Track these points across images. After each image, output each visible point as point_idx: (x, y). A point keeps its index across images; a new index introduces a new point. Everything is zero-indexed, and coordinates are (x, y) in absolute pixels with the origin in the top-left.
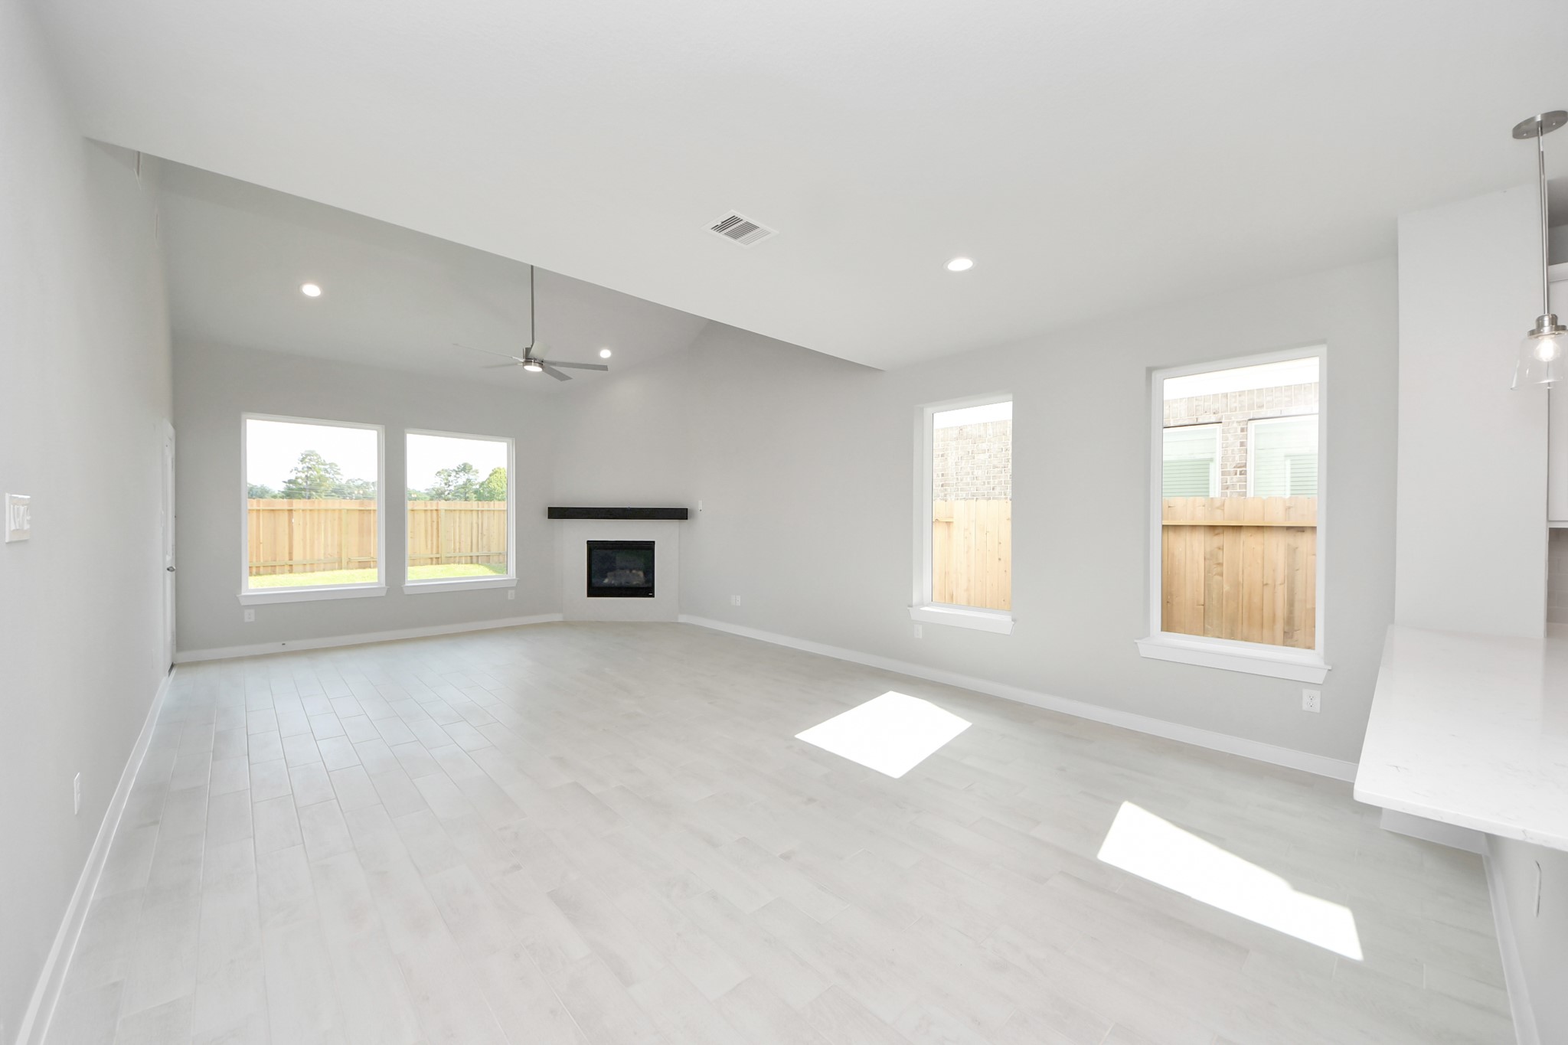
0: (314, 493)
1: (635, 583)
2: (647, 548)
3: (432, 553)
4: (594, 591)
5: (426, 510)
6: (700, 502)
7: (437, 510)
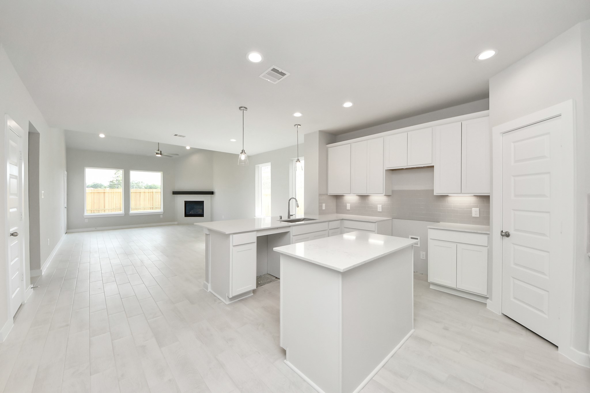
0: (120, 186)
1: (199, 213)
2: (202, 202)
3: (151, 206)
4: (186, 215)
5: (149, 192)
6: (216, 190)
7: (152, 192)
